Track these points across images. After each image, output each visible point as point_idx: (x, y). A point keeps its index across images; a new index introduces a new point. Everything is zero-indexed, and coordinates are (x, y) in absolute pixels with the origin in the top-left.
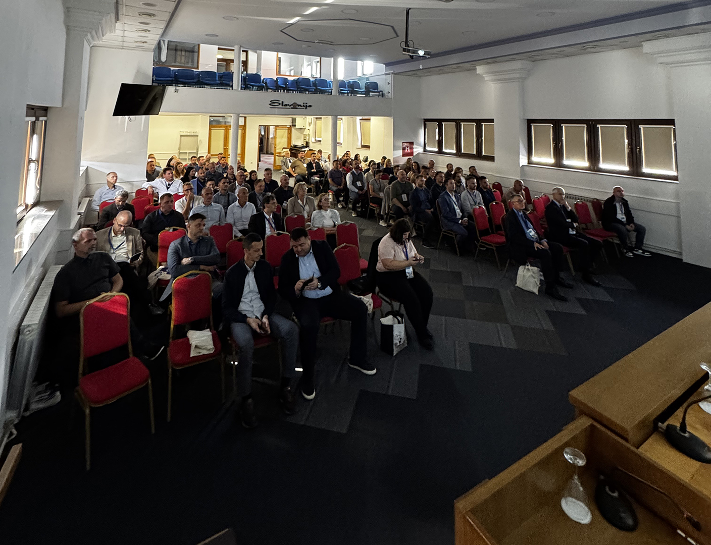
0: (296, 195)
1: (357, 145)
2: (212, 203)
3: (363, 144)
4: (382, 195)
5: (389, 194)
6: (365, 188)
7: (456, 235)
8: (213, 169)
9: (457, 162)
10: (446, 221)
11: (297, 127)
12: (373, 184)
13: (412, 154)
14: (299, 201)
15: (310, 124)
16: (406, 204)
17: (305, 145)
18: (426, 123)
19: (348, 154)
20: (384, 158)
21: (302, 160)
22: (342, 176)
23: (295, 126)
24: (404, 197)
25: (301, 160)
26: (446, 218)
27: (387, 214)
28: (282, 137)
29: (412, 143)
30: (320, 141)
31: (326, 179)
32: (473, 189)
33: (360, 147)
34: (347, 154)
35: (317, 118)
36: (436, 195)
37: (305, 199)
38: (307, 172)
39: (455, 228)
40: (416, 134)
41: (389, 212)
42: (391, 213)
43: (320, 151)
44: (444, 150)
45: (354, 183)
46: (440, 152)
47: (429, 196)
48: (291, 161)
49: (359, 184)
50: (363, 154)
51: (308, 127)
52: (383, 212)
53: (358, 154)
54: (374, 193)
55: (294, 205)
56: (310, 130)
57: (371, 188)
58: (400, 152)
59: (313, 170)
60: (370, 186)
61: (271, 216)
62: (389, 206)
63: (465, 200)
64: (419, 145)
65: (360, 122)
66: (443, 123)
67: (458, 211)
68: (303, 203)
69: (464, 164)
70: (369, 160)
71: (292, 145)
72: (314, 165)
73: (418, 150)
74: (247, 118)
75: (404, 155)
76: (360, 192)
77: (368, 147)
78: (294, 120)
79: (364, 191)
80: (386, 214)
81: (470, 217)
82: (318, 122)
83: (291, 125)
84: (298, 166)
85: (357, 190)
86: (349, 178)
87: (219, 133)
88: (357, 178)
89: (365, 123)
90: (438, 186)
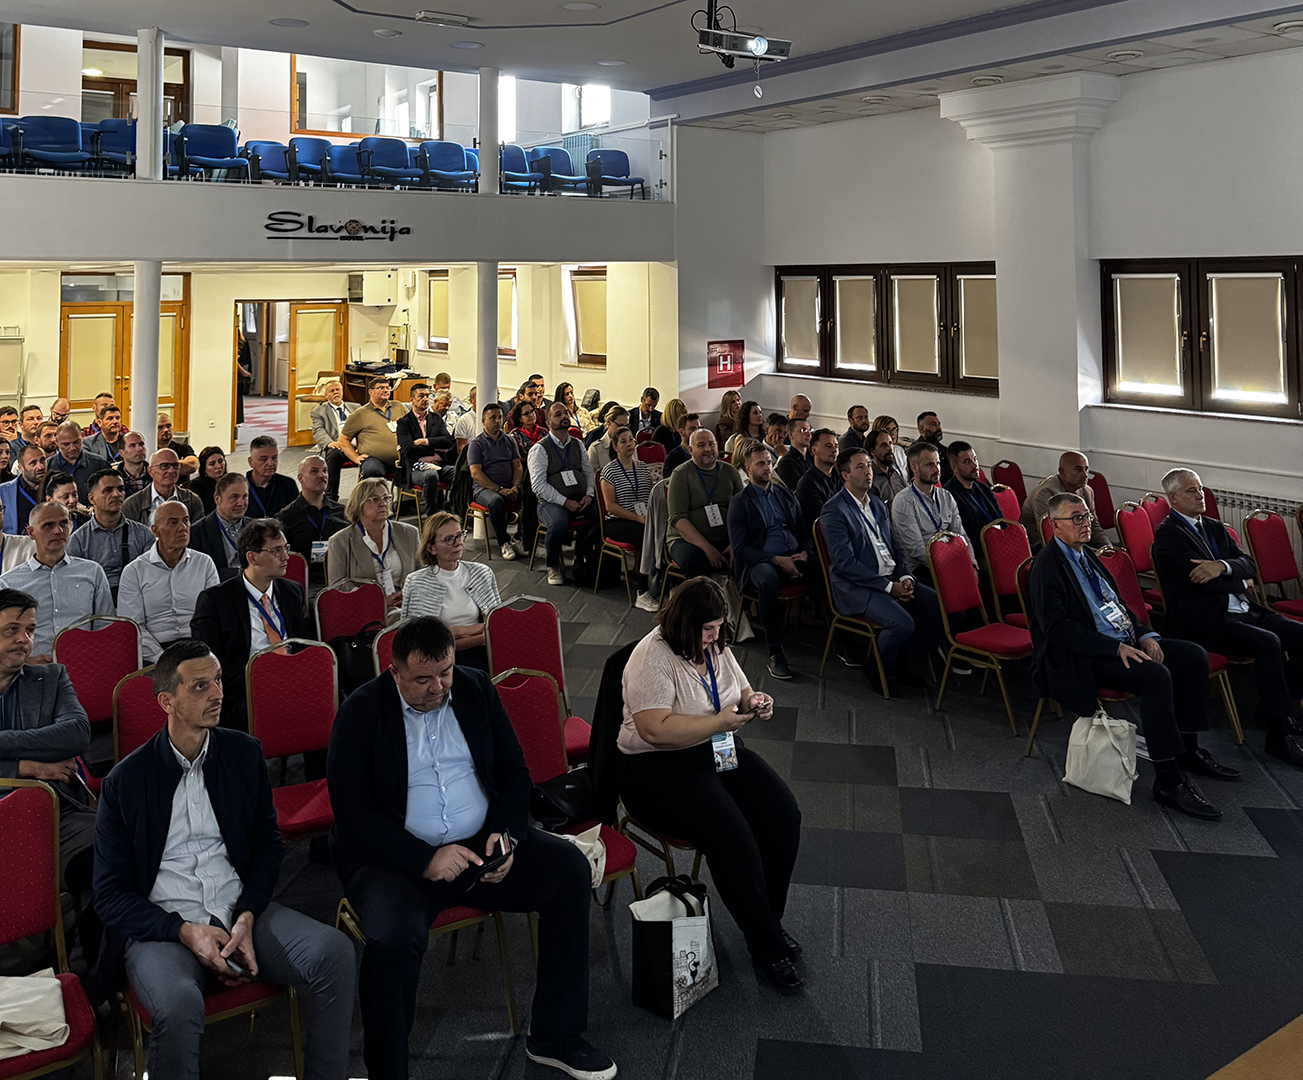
0: (357, 520)
1: (565, 356)
2: (67, 558)
3: (582, 352)
4: (641, 510)
5: (663, 506)
6: (590, 491)
7: (877, 632)
8: (72, 447)
9: (880, 401)
10: (845, 588)
11: (366, 302)
12: (613, 479)
13: (738, 378)
14: (367, 539)
15: (410, 292)
16: (716, 537)
17: (393, 361)
18: (782, 278)
19: (535, 385)
20: (652, 395)
21: (384, 409)
22: (514, 456)
23: (360, 300)
24: (713, 514)
25: (378, 410)
26: (842, 575)
27: (660, 573)
28: (316, 338)
29: (738, 345)
30: (444, 347)
31: (463, 468)
32: (930, 483)
33: (573, 358)
34: (533, 384)
35: (432, 273)
37: (386, 532)
38: (399, 448)
39: (875, 607)
40: (751, 316)
41: (663, 565)
42: (672, 569)
43: (443, 380)
44: (840, 365)
45: (552, 476)
46: (827, 369)
47: (793, 510)
48: (347, 414)
49: (569, 478)
50: (582, 383)
51: (402, 303)
52: (645, 566)
53: (568, 385)
54: (616, 507)
55: (351, 553)
56: (409, 313)
57: (607, 490)
58: (702, 375)
59: (417, 442)
60: (602, 482)
61: (269, 592)
62: (665, 544)
63: (903, 515)
64: (760, 349)
65: (573, 281)
66: (837, 279)
67: (882, 552)
68: (380, 545)
69: (903, 407)
70: (603, 401)
71: (350, 363)
72: (423, 424)
73: (758, 364)
74: (193, 277)
75: (712, 384)
76: (574, 505)
77: (599, 360)
78: (356, 282)
79: (586, 501)
80: (655, 571)
81: (922, 572)
82: (437, 284)
83: (346, 296)
84: (369, 428)
85: (561, 499)
86: (538, 459)
87: (98, 330)
88: (562, 457)
89: (589, 284)
90: (817, 475)
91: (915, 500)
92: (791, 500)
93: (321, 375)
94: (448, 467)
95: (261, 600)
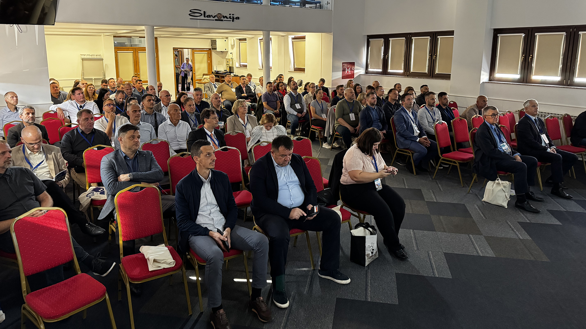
0: (236, 113)
1: (290, 69)
2: (141, 123)
3: (296, 67)
4: (324, 116)
5: (333, 116)
6: (305, 111)
7: (413, 154)
8: (129, 91)
9: (405, 83)
10: (402, 140)
11: (218, 50)
12: (314, 106)
13: (352, 76)
14: (240, 119)
15: (233, 47)
16: (354, 124)
17: (228, 70)
18: (370, 40)
19: (281, 77)
20: (323, 81)
21: (230, 84)
22: (277, 100)
23: (216, 49)
24: (352, 116)
25: (228, 84)
26: (402, 136)
27: (332, 136)
28: (201, 62)
29: (353, 64)
30: (246, 66)
31: (260, 103)
32: (432, 106)
33: (292, 69)
34: (280, 76)
35: (240, 40)
36: (389, 114)
37: (246, 117)
38: (236, 97)
39: (413, 146)
40: (358, 53)
41: (333, 134)
42: (336, 135)
43: (250, 76)
44: (389, 71)
45: (292, 105)
46: (385, 72)
47: (382, 115)
48: (217, 87)
49: (298, 106)
50: (297, 77)
51: (230, 51)
52: (327, 134)
53: (292, 78)
54: (316, 115)
55: (234, 124)
56: (233, 54)
57: (313, 110)
58: (340, 74)
59: (243, 95)
60: (311, 107)
61: (213, 133)
62: (334, 127)
63: (421, 117)
64: (361, 66)
65: (292, 42)
66: (391, 39)
67: (416, 128)
68: (244, 122)
69: (416, 84)
70: (304, 83)
71: (213, 71)
72: (244, 89)
73: (359, 71)
74: (159, 39)
75: (343, 77)
76: (300, 115)
77: (303, 70)
78: (214, 42)
79: (304, 114)
80: (330, 135)
82: (242, 44)
83: (210, 47)
84: (225, 90)
85: (296, 113)
86: (287, 99)
87: (127, 57)
88: (296, 99)
89: (299, 43)
90: (389, 104)
91: (426, 111)
92: (382, 112)
93: (204, 75)
94: (253, 104)
95: (210, 135)
